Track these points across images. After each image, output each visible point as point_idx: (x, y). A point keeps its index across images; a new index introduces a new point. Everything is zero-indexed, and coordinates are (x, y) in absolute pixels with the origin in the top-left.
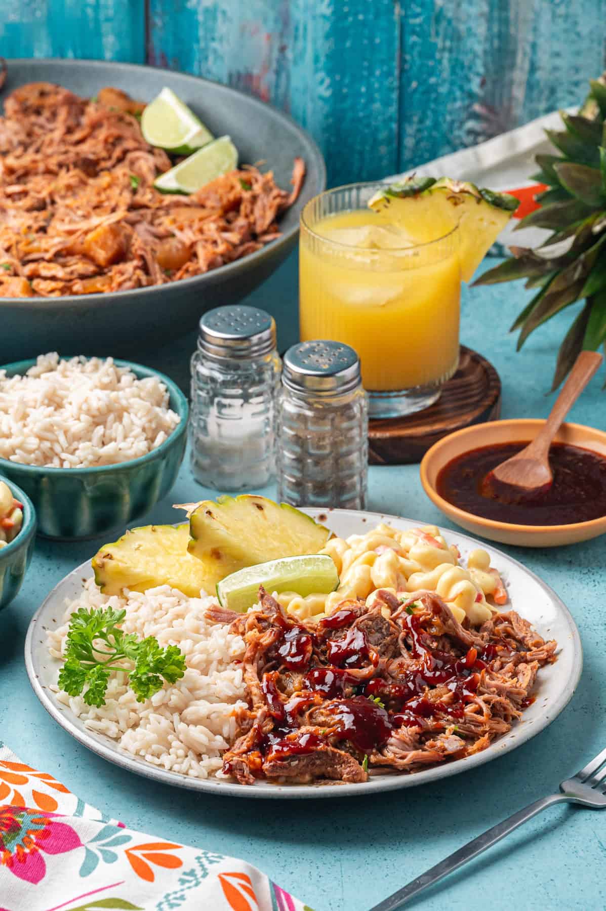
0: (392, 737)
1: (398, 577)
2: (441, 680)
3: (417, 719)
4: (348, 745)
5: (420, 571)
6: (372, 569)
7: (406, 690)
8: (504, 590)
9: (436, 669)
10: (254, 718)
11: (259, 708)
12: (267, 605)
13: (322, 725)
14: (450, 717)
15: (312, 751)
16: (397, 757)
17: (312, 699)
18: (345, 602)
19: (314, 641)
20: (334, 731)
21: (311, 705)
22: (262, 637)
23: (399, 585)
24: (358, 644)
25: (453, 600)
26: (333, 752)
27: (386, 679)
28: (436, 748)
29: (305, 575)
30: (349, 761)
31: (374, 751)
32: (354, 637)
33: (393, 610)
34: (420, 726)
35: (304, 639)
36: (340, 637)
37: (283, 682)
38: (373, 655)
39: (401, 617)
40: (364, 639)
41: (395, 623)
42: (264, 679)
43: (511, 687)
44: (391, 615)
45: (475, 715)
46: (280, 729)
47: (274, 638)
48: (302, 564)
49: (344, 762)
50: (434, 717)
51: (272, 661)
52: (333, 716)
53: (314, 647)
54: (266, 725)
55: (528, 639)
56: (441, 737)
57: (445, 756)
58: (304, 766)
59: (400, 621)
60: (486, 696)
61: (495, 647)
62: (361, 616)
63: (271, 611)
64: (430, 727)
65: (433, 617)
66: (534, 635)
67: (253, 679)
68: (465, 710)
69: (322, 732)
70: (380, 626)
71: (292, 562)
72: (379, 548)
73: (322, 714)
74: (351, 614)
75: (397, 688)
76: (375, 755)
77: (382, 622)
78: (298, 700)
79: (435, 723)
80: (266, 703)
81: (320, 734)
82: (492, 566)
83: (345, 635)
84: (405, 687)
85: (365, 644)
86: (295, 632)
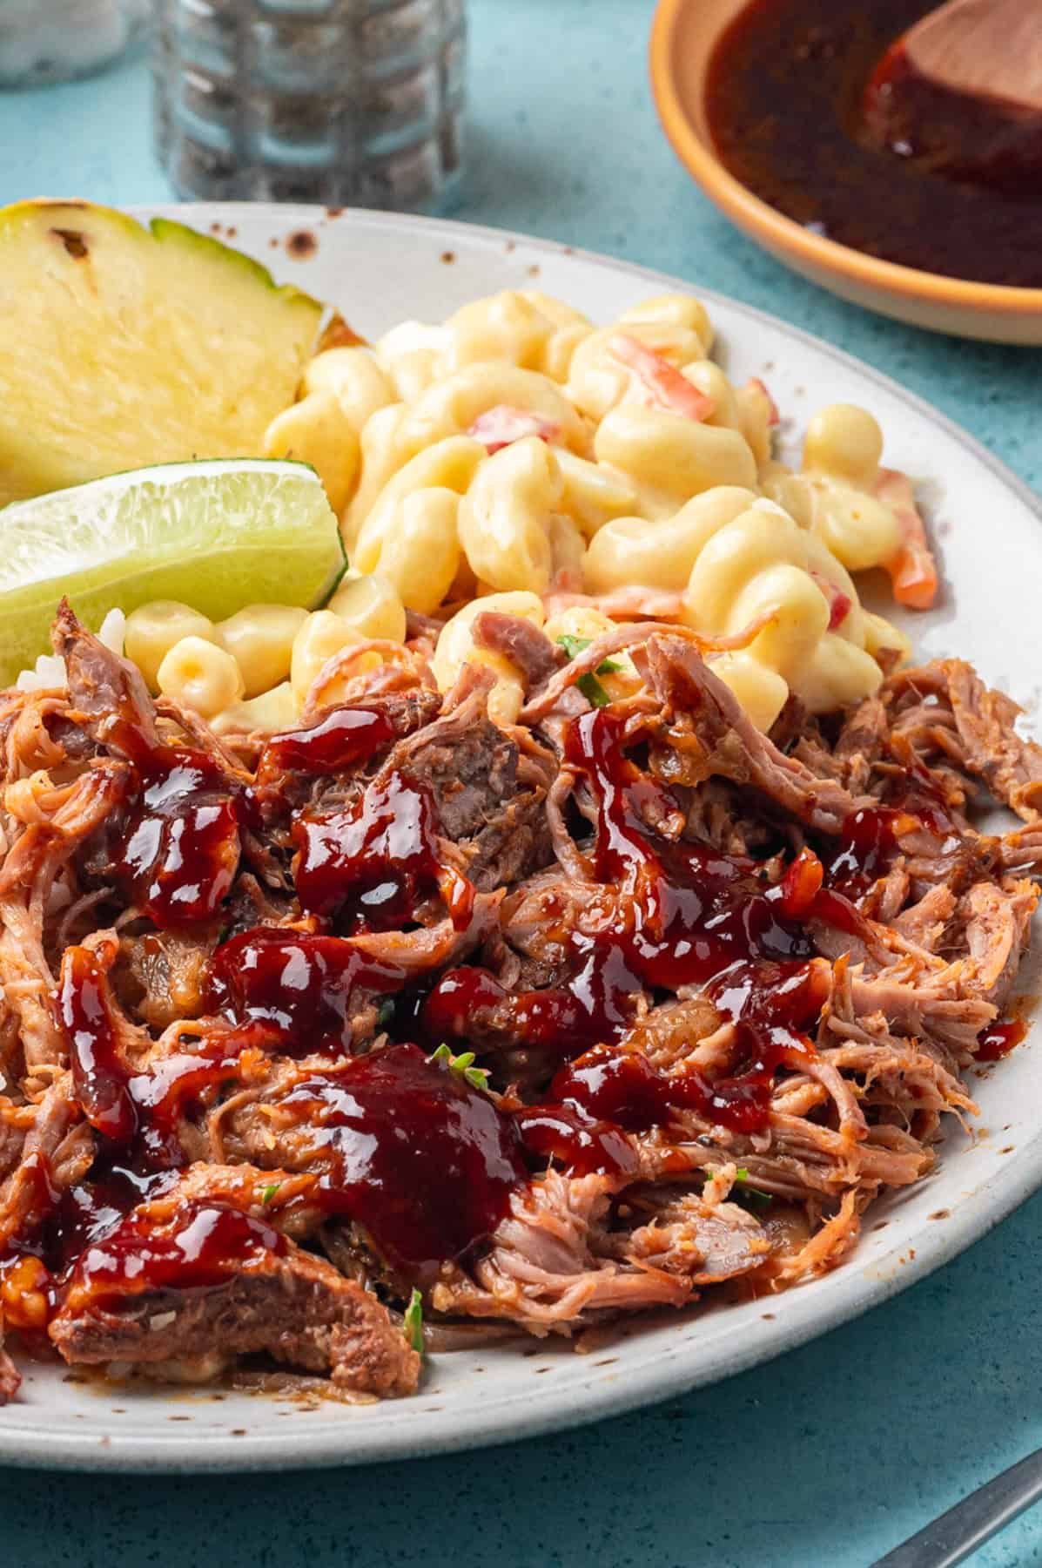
0: (511, 1216)
1: (554, 534)
2: (694, 971)
3: (603, 1138)
4: (356, 1241)
5: (633, 511)
6: (463, 502)
7: (569, 1017)
8: (928, 557)
9: (676, 931)
10: (28, 1126)
11: (47, 1080)
12: (85, 677)
13: (265, 1161)
14: (720, 1132)
15: (226, 1276)
16: (527, 1296)
17: (231, 1062)
18: (362, 651)
19: (246, 816)
20: (305, 1190)
21: (228, 1083)
22: (63, 802)
23: (556, 564)
24: (402, 841)
25: (745, 641)
26: (298, 1278)
27: (496, 969)
28: (668, 1255)
29: (225, 544)
30: (358, 1311)
31: (448, 1269)
32: (387, 811)
33: (533, 680)
34: (613, 1168)
35: (207, 815)
36: (342, 802)
37: (135, 968)
38: (453, 884)
39: (561, 713)
40: (422, 820)
41: (538, 733)
42: (67, 974)
43: (941, 999)
44: (525, 703)
45: (810, 1126)
46: (116, 1169)
47: (105, 805)
48: (213, 501)
49: (338, 1317)
50: (664, 1128)
51: (98, 889)
52: (306, 1130)
53: (249, 837)
54: (67, 1157)
55: (1005, 772)
56: (690, 1208)
57: (698, 1288)
58: (195, 1328)
59: (555, 729)
60: (850, 1050)
61: (888, 817)
62: (414, 728)
63: (97, 697)
64: (648, 1169)
65: (670, 722)
66: (1028, 754)
67: (28, 966)
68: (776, 1104)
69: (265, 1192)
70: (480, 764)
71: (179, 490)
72: (487, 418)
73: (266, 1119)
74: (380, 722)
75: (536, 1010)
76: (450, 1281)
77: (490, 747)
78: (184, 1063)
79: (665, 1153)
80: (71, 1063)
81: (257, 1202)
82: (887, 461)
83: (358, 800)
84: (563, 1005)
85: (423, 841)
86: (182, 783)
